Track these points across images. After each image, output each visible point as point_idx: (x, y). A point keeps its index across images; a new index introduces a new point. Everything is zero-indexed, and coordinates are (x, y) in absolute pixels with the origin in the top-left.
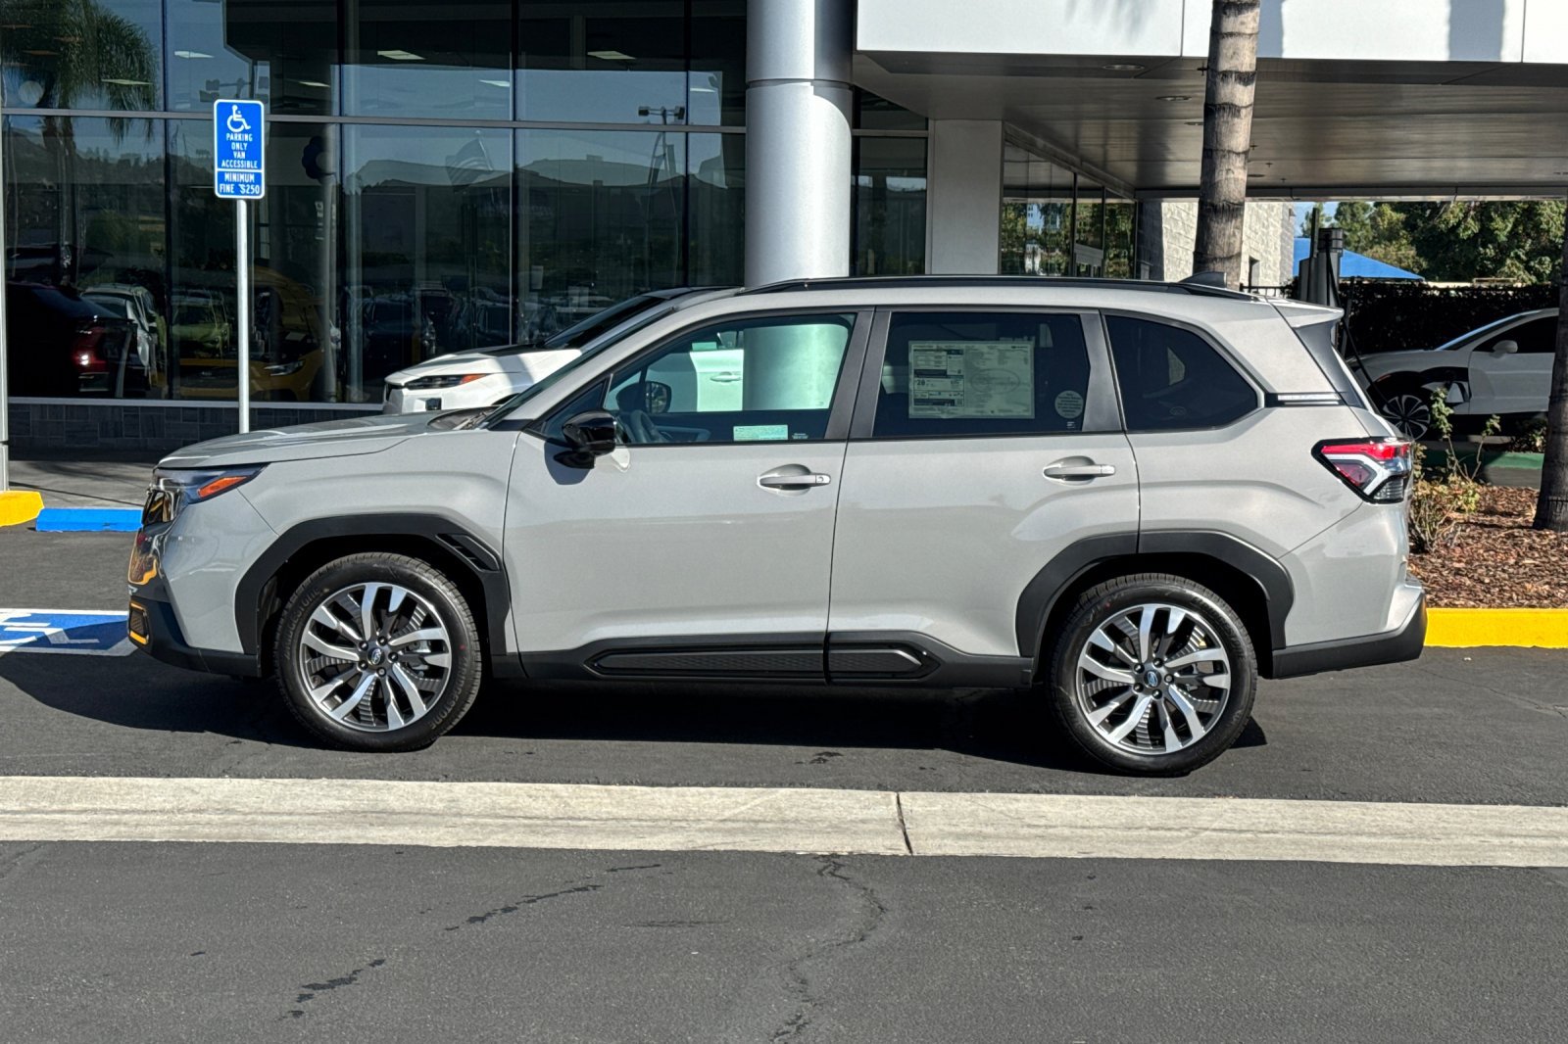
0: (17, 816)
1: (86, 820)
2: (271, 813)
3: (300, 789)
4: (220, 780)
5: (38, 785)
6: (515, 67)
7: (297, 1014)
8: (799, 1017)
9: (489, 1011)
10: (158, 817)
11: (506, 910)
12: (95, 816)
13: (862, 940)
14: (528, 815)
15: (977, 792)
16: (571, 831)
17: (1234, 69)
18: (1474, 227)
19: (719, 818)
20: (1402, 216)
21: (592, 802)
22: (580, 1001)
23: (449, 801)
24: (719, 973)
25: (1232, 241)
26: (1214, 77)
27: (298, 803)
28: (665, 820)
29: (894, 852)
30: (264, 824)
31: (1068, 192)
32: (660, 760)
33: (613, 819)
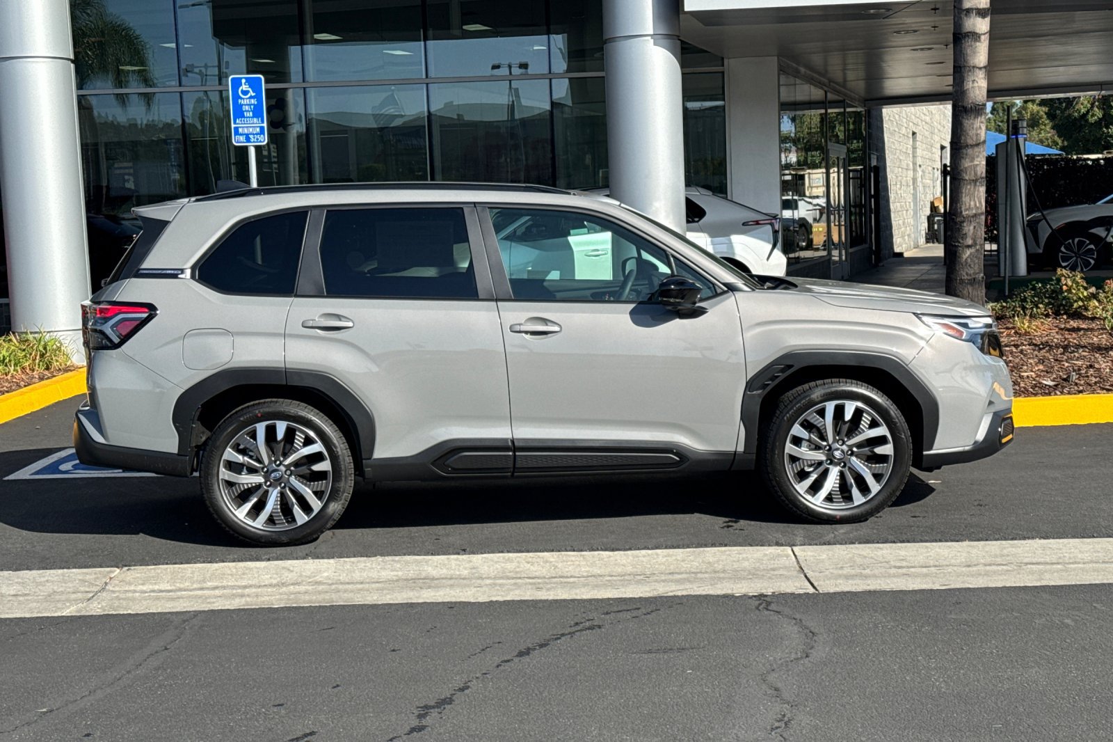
0: (170, 594)
1: (219, 594)
2: (348, 583)
3: (364, 565)
4: (305, 561)
5: (180, 570)
6: (426, 39)
7: (420, 729)
8: (784, 716)
9: (558, 720)
10: (269, 590)
11: (542, 646)
12: (225, 591)
13: (807, 656)
14: (530, 576)
15: (850, 544)
16: (565, 586)
17: (974, 7)
18: (1098, 113)
19: (668, 572)
20: (1045, 109)
21: (573, 565)
22: (620, 710)
23: (471, 569)
24: (713, 685)
25: (979, 132)
26: (960, 13)
27: (365, 574)
28: (629, 575)
29: (805, 591)
30: (345, 591)
31: (821, 105)
32: (614, 531)
33: (591, 576)
